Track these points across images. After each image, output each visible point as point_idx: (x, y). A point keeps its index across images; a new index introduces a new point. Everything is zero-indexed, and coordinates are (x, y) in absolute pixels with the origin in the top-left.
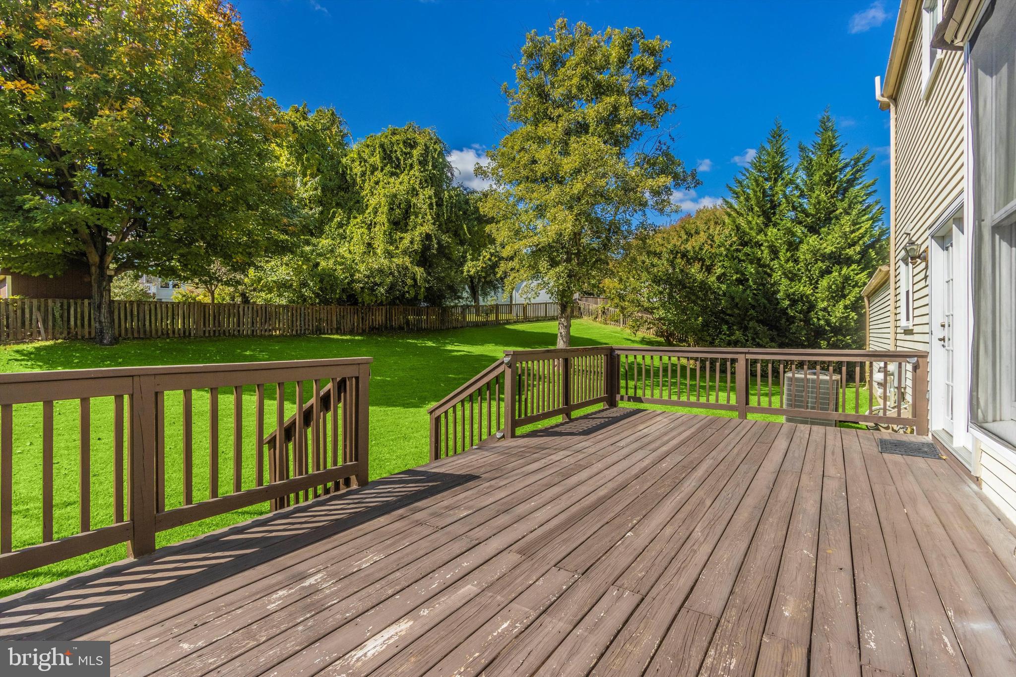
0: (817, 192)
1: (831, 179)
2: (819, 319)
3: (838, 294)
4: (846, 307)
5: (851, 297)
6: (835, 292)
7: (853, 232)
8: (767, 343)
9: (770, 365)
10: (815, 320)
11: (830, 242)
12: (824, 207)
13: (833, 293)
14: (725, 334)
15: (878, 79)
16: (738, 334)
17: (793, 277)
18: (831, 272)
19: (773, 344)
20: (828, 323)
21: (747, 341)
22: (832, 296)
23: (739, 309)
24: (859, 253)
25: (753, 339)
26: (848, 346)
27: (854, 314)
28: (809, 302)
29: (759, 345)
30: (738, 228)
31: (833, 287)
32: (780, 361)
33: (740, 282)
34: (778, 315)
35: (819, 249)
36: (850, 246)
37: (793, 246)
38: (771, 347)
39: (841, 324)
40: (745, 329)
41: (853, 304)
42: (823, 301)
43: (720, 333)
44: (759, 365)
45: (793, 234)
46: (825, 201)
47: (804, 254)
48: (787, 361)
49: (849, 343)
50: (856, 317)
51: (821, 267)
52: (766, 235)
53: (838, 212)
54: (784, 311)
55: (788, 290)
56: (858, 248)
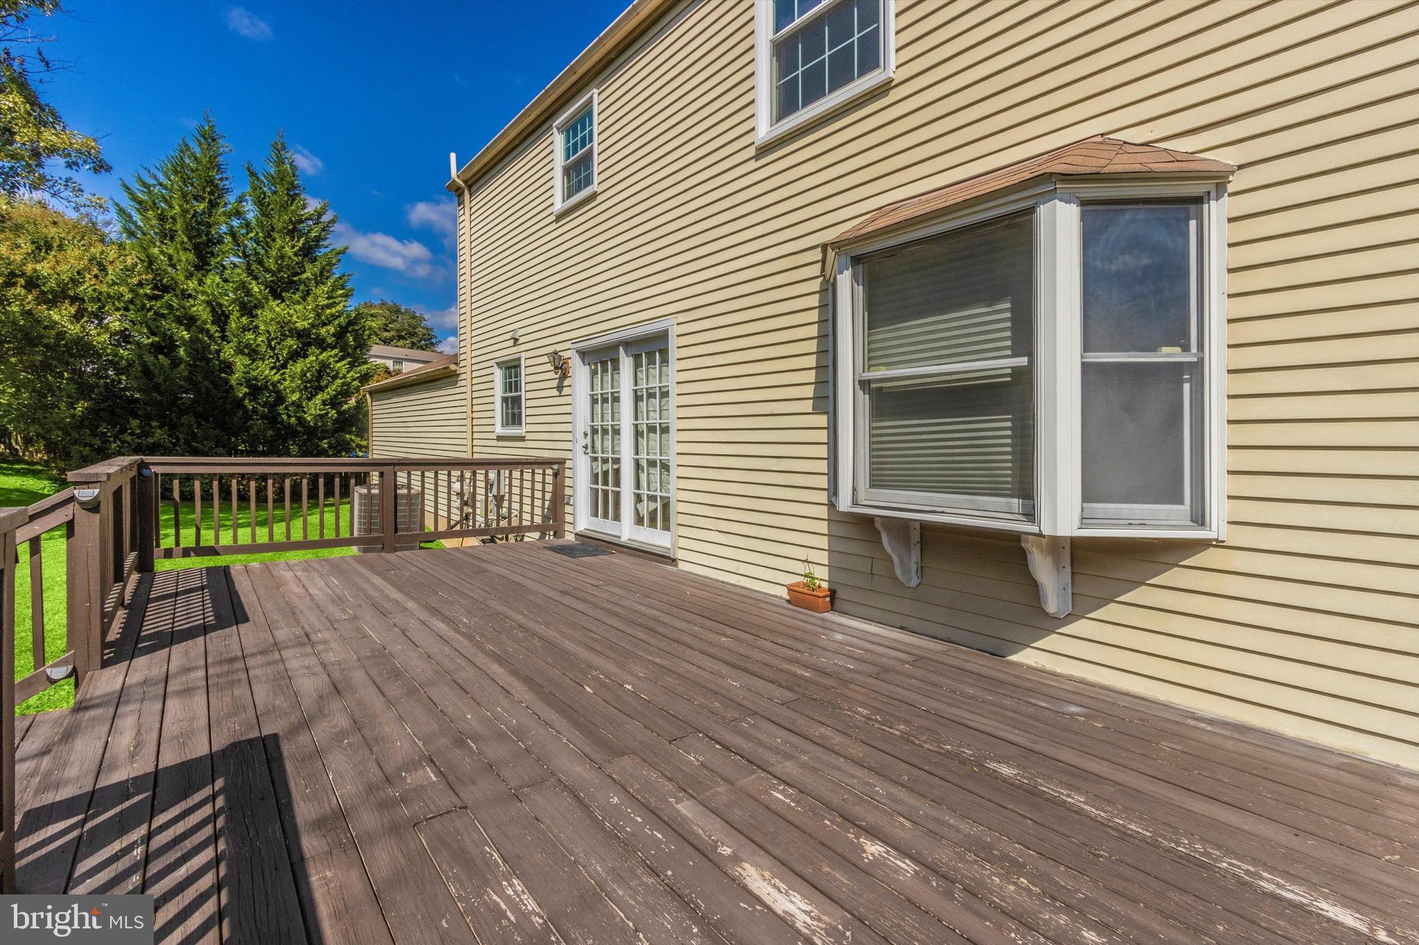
0: (279, 242)
1: (294, 229)
2: (289, 416)
3: (313, 385)
4: (324, 403)
5: (331, 390)
6: (309, 382)
7: (329, 306)
8: (211, 449)
9: (215, 483)
10: (285, 417)
11: (299, 315)
12: (288, 265)
13: (306, 382)
14: (132, 434)
15: (453, 156)
16: (160, 435)
17: (252, 353)
18: (306, 356)
19: (221, 450)
20: (301, 421)
21: (175, 445)
22: (306, 387)
23: (160, 393)
24: (333, 335)
25: (187, 443)
26: (323, 453)
27: (334, 411)
28: (278, 392)
29: (195, 452)
30: (151, 261)
31: (308, 375)
32: (232, 475)
33: (157, 349)
34: (228, 406)
35: (290, 321)
36: (324, 324)
37: (248, 309)
38: (218, 455)
39: (316, 424)
40: (173, 428)
41: (331, 399)
42: (293, 392)
43: (123, 431)
44: (197, 484)
45: (248, 292)
46: (290, 258)
47: (266, 323)
48: (243, 476)
49: (324, 448)
50: (336, 415)
51: (291, 346)
52: (201, 282)
53: (304, 276)
54: (239, 403)
55: (249, 373)
56: (332, 329)
